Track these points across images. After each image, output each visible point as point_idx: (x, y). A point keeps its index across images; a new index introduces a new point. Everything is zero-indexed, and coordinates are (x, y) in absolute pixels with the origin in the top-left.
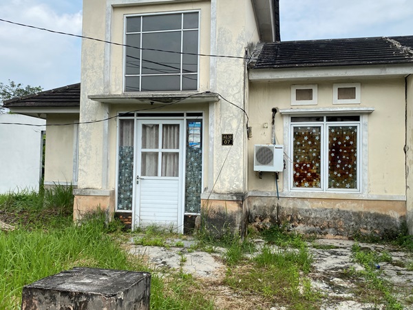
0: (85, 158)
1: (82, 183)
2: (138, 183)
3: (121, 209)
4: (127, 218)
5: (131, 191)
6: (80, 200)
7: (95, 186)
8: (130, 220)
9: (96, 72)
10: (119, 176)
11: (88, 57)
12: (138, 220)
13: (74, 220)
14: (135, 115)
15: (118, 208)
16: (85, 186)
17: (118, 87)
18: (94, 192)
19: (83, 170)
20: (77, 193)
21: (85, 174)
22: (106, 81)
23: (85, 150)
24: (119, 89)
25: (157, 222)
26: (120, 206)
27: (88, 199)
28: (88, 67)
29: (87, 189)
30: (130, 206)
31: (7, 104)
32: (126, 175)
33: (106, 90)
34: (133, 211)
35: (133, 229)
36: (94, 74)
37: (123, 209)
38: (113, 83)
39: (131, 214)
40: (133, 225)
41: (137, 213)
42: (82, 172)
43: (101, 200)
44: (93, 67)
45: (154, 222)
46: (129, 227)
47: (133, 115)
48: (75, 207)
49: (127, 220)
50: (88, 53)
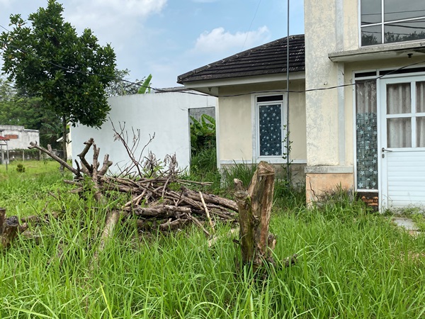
0: (315, 130)
1: (312, 159)
2: (383, 156)
3: (362, 188)
4: (371, 198)
5: (375, 166)
6: (313, 179)
7: (329, 162)
8: (377, 201)
9: (324, 26)
10: (357, 150)
11: (313, 9)
12: (386, 201)
13: (307, 202)
14: (378, 73)
15: (358, 187)
16: (317, 163)
17: (352, 42)
18: (332, 169)
19: (312, 144)
20: (310, 171)
21: (315, 149)
22: (339, 35)
23: (315, 121)
24: (354, 44)
25: (413, 203)
26: (361, 185)
27: (324, 178)
28: (313, 21)
29: (319, 166)
30: (374, 184)
31: (183, 79)
32: (367, 148)
33: (340, 46)
34: (379, 190)
35: (380, 211)
36: (323, 28)
37: (365, 188)
38: (346, 37)
39: (377, 194)
40: (380, 207)
41: (385, 193)
42: (312, 147)
43: (342, 178)
44: (320, 21)
45: (408, 203)
46: (376, 209)
47: (374, 74)
48: (308, 187)
49: (372, 201)
50: (313, 3)
